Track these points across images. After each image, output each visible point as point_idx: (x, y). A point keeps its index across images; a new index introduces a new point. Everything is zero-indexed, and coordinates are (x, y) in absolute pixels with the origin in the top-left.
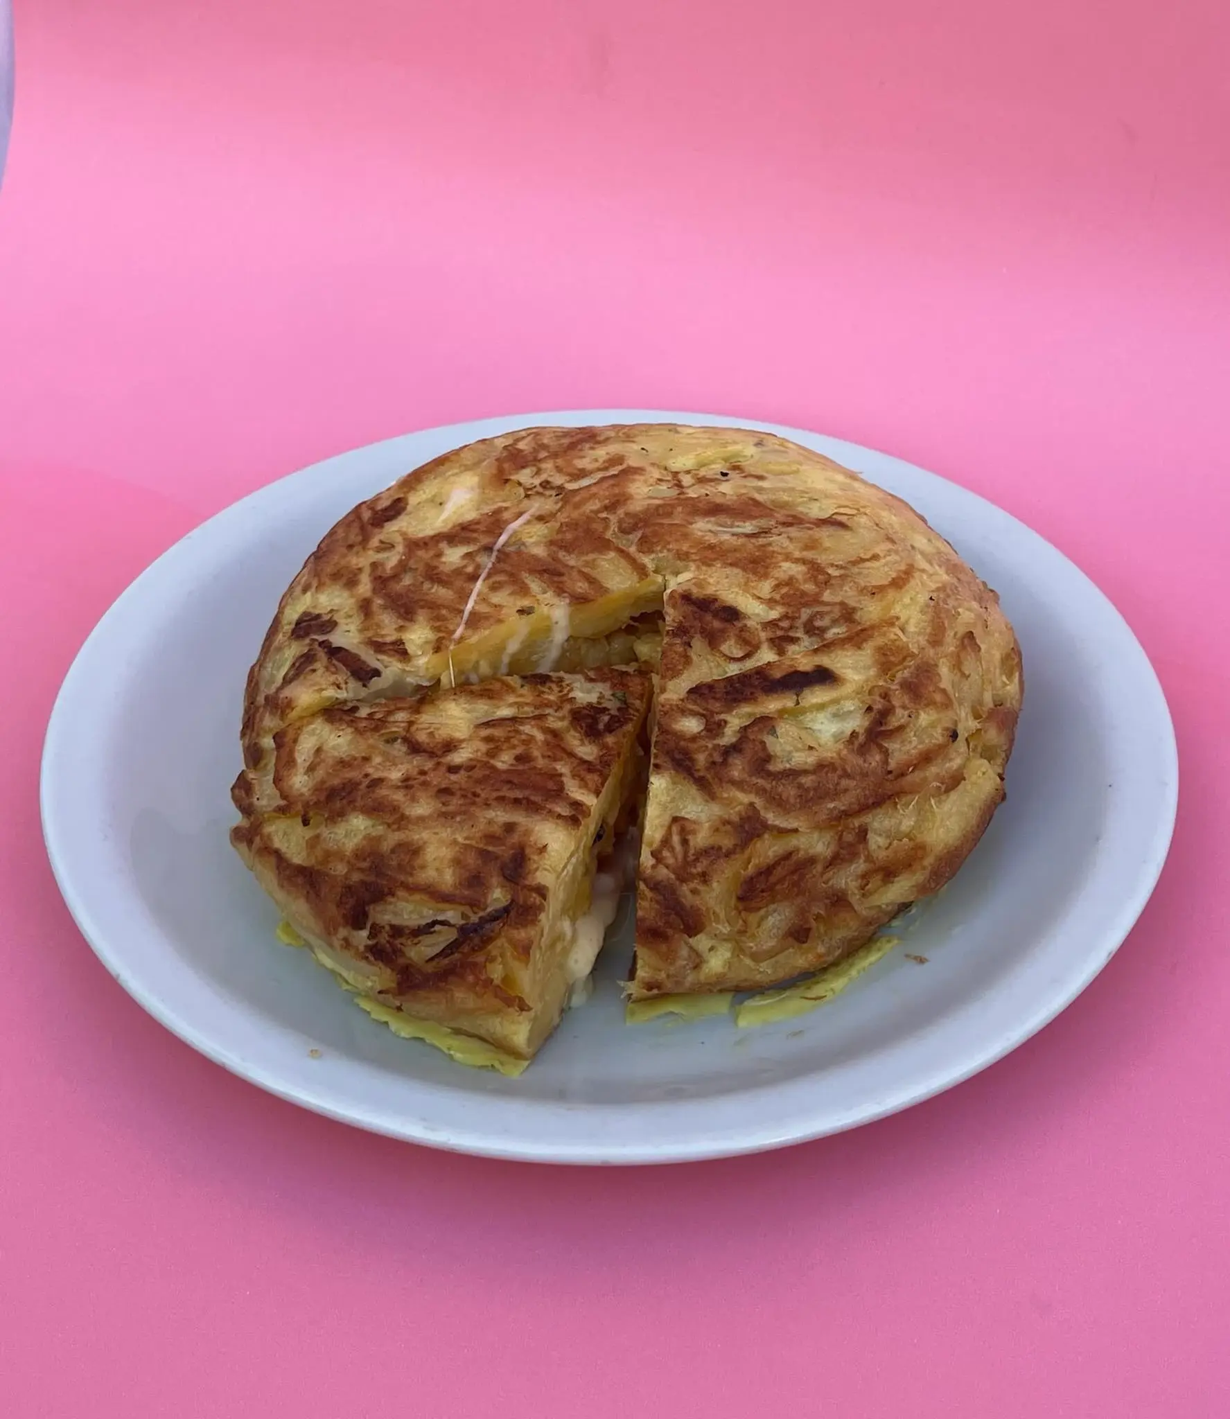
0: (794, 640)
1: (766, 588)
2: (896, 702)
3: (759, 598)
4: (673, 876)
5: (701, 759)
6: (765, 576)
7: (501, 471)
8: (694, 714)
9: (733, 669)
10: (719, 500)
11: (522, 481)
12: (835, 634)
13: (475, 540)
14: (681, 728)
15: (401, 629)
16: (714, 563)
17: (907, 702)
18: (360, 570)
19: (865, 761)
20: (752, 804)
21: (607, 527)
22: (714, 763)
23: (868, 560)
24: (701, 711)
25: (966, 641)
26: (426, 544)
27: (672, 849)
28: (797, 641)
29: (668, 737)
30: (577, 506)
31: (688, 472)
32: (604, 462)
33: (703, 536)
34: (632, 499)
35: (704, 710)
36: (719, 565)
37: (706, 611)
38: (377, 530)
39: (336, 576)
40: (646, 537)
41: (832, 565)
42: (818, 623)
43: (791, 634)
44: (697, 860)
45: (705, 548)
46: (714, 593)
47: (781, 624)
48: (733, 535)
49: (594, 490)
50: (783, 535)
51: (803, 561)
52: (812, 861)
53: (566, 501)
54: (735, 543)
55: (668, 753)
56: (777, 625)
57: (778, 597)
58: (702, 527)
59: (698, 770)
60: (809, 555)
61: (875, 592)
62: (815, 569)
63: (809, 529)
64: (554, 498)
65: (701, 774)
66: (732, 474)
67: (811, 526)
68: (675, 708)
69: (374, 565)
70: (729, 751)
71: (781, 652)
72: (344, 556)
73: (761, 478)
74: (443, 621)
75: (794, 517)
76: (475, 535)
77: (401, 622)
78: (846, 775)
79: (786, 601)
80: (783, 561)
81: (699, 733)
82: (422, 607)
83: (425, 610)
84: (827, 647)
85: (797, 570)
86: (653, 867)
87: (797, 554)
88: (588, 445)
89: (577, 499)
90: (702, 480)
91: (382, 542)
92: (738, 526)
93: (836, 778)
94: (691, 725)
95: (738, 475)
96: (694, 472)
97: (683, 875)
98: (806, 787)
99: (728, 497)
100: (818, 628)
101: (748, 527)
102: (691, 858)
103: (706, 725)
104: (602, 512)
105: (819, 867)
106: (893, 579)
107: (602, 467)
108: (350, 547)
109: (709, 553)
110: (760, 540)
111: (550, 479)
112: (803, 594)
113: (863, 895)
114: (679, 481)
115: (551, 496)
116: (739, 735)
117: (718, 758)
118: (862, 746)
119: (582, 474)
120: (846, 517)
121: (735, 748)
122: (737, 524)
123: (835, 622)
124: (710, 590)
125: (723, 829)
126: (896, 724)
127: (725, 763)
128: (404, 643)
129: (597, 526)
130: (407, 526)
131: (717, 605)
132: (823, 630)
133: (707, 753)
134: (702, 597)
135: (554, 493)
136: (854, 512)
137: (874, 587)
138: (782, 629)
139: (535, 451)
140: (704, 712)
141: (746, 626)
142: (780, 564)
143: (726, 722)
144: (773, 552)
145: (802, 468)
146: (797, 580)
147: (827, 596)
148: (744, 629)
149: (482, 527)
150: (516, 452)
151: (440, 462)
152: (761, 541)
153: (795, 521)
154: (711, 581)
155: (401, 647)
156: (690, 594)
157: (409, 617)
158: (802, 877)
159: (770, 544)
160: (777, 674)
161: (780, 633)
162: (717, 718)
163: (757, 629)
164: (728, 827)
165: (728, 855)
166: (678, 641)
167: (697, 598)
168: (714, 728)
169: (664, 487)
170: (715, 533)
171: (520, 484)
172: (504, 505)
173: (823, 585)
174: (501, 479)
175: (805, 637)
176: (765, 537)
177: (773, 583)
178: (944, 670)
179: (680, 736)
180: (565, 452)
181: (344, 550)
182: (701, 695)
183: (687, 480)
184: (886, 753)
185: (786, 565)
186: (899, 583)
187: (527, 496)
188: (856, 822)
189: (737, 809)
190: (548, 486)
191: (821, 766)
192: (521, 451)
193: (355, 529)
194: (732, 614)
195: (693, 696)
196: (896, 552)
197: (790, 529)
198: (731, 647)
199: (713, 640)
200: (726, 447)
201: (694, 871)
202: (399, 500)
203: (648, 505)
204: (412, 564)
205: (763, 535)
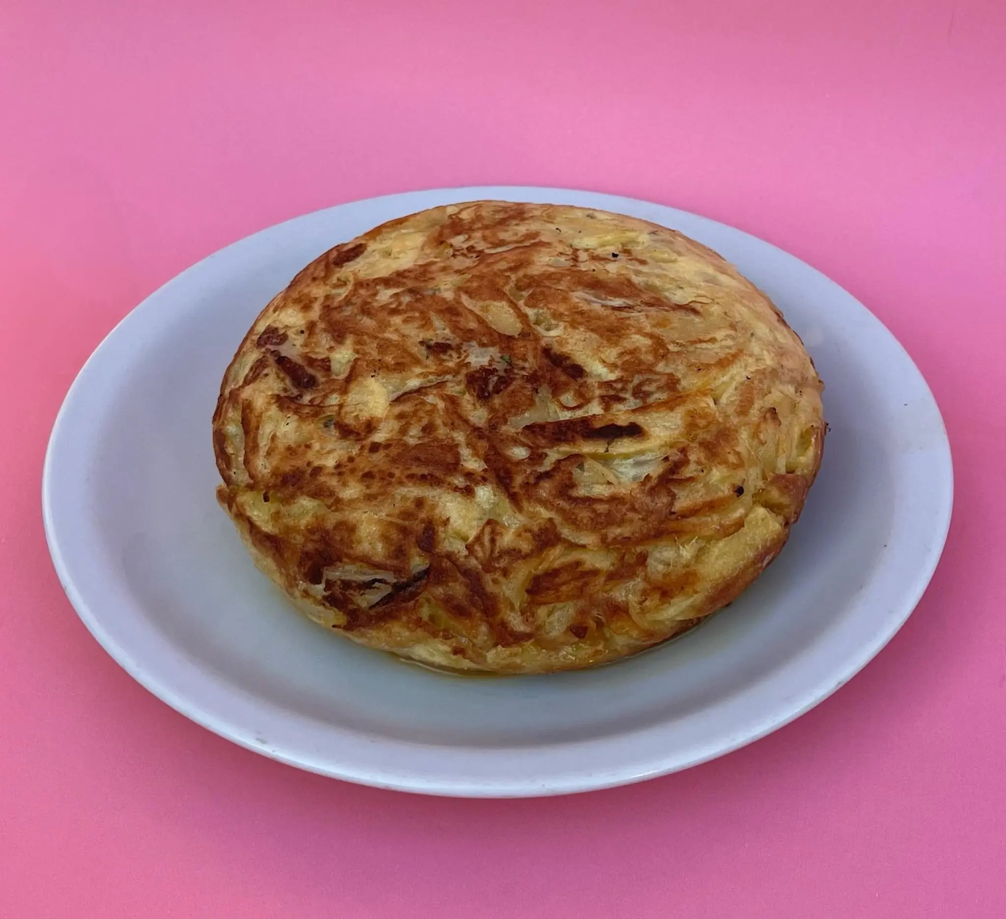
0: (620, 400)
1: (612, 354)
2: (692, 457)
3: (604, 362)
4: (480, 567)
5: (519, 480)
6: (616, 344)
7: (441, 234)
8: (524, 445)
9: (566, 416)
10: (602, 277)
11: (453, 244)
12: (656, 399)
13: (404, 284)
14: (511, 454)
15: (331, 349)
16: (579, 327)
17: (703, 459)
18: (316, 299)
19: (652, 501)
20: (551, 520)
21: (506, 283)
22: (528, 483)
23: (705, 342)
24: (530, 444)
25: (768, 415)
26: (368, 285)
27: (482, 545)
28: (623, 401)
29: (499, 458)
30: (488, 265)
31: (587, 250)
32: (522, 236)
33: (578, 303)
34: (534, 264)
35: (532, 443)
36: (582, 329)
37: (558, 366)
38: (338, 269)
39: (297, 301)
40: (536, 295)
41: (674, 342)
42: (646, 388)
43: (622, 395)
44: (500, 557)
45: (577, 312)
46: (569, 352)
47: (615, 385)
48: (603, 306)
49: (505, 255)
50: (643, 313)
51: (651, 336)
52: (595, 572)
53: (481, 262)
54: (601, 313)
55: (495, 470)
56: (611, 385)
57: (619, 363)
58: (579, 297)
59: (514, 487)
60: (657, 331)
61: (701, 368)
62: (659, 344)
63: (667, 311)
64: (474, 259)
65: (516, 490)
66: (621, 256)
67: (669, 309)
68: (510, 438)
69: (327, 297)
70: (541, 477)
71: (607, 408)
72: (308, 286)
73: (643, 262)
74: (362, 345)
75: (658, 300)
76: (404, 280)
77: (332, 344)
78: (633, 509)
79: (625, 367)
80: (635, 333)
81: (523, 460)
82: (351, 333)
83: (351, 335)
84: (644, 409)
85: (642, 342)
86: (466, 557)
87: (648, 329)
88: (514, 222)
89: (490, 260)
90: (595, 258)
91: (339, 279)
92: (610, 300)
93: (624, 510)
94: (520, 453)
95: (626, 258)
96: (591, 251)
97: (488, 568)
98: (598, 512)
99: (610, 275)
100: (644, 392)
101: (618, 302)
102: (496, 554)
103: (531, 455)
104: (507, 272)
105: (601, 580)
106: (720, 359)
107: (520, 240)
108: (314, 279)
109: (579, 318)
110: (622, 313)
111: (475, 245)
112: (641, 362)
113: (642, 609)
114: (577, 257)
115: (472, 257)
116: (553, 466)
117: (532, 480)
118: (652, 489)
119: (502, 243)
120: (700, 305)
121: (547, 475)
122: (609, 298)
123: (659, 388)
124: (567, 349)
125: (525, 535)
126: (689, 475)
127: (536, 484)
128: (329, 361)
129: (500, 281)
130: (359, 268)
131: (568, 362)
132: (648, 394)
133: (524, 475)
134: (558, 353)
135: (475, 255)
136: (708, 301)
137: (702, 364)
138: (615, 389)
139: (473, 222)
140: (532, 445)
141: (585, 382)
142: (631, 336)
143: (546, 455)
144: (630, 324)
145: (680, 259)
146: (640, 350)
147: (661, 367)
148: (584, 385)
149: (412, 275)
150: (457, 220)
151: (399, 223)
152: (624, 314)
153: (657, 302)
154: (570, 341)
155: (328, 364)
156: (550, 349)
157: (339, 339)
158: (586, 584)
159: (629, 318)
160: (598, 425)
161: (612, 393)
162: (540, 451)
163: (594, 386)
164: (528, 535)
165: (526, 557)
166: (529, 386)
167: (555, 354)
168: (536, 457)
169: (562, 259)
170: (589, 302)
171: (451, 246)
172: (435, 260)
173: (660, 358)
174: (440, 241)
175: (632, 399)
176: (627, 312)
177: (620, 351)
178: (744, 435)
179: (508, 460)
180: (495, 226)
181: (309, 281)
182: (533, 432)
183: (583, 256)
184: (673, 497)
185: (638, 337)
186: (724, 363)
187: (454, 256)
188: (639, 549)
189: (539, 521)
190: (472, 250)
191: (614, 499)
192: (461, 220)
193: (322, 266)
194: (577, 372)
195: (527, 432)
196: (733, 339)
197: (650, 308)
198: (568, 398)
199: (556, 389)
200: (624, 233)
201: (497, 565)
202: (361, 245)
203: (545, 271)
204: (354, 300)
205: (627, 310)
